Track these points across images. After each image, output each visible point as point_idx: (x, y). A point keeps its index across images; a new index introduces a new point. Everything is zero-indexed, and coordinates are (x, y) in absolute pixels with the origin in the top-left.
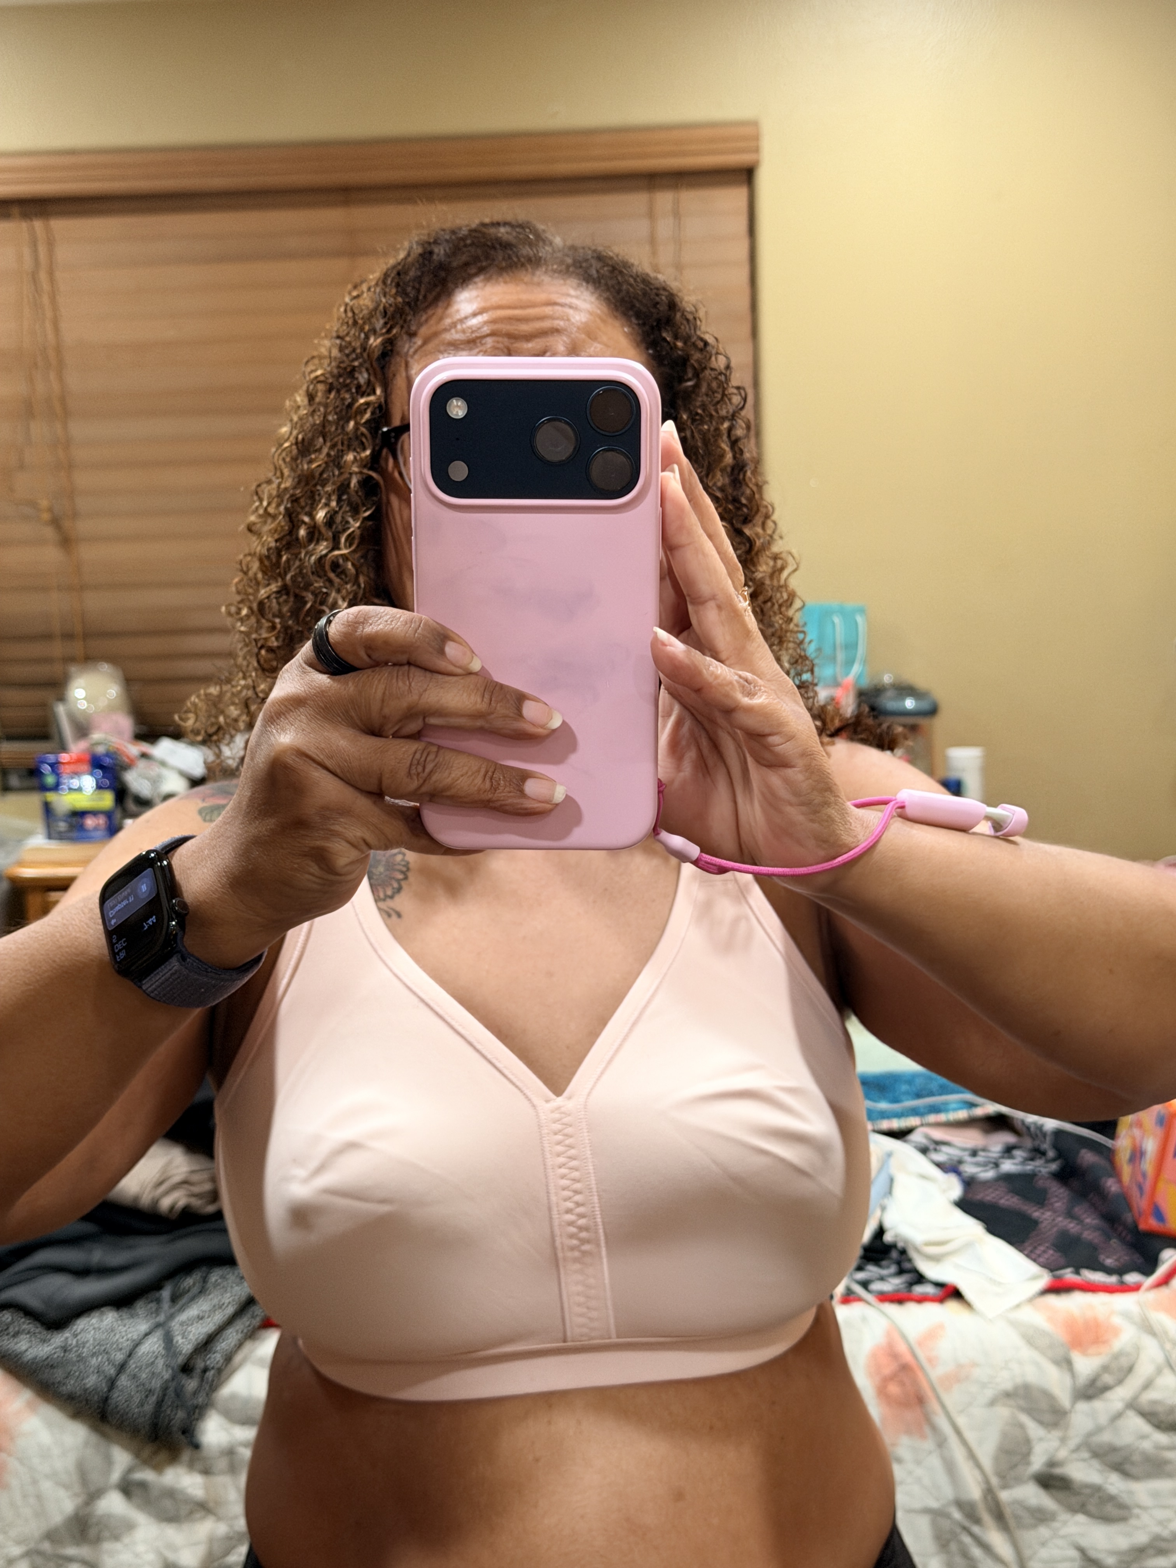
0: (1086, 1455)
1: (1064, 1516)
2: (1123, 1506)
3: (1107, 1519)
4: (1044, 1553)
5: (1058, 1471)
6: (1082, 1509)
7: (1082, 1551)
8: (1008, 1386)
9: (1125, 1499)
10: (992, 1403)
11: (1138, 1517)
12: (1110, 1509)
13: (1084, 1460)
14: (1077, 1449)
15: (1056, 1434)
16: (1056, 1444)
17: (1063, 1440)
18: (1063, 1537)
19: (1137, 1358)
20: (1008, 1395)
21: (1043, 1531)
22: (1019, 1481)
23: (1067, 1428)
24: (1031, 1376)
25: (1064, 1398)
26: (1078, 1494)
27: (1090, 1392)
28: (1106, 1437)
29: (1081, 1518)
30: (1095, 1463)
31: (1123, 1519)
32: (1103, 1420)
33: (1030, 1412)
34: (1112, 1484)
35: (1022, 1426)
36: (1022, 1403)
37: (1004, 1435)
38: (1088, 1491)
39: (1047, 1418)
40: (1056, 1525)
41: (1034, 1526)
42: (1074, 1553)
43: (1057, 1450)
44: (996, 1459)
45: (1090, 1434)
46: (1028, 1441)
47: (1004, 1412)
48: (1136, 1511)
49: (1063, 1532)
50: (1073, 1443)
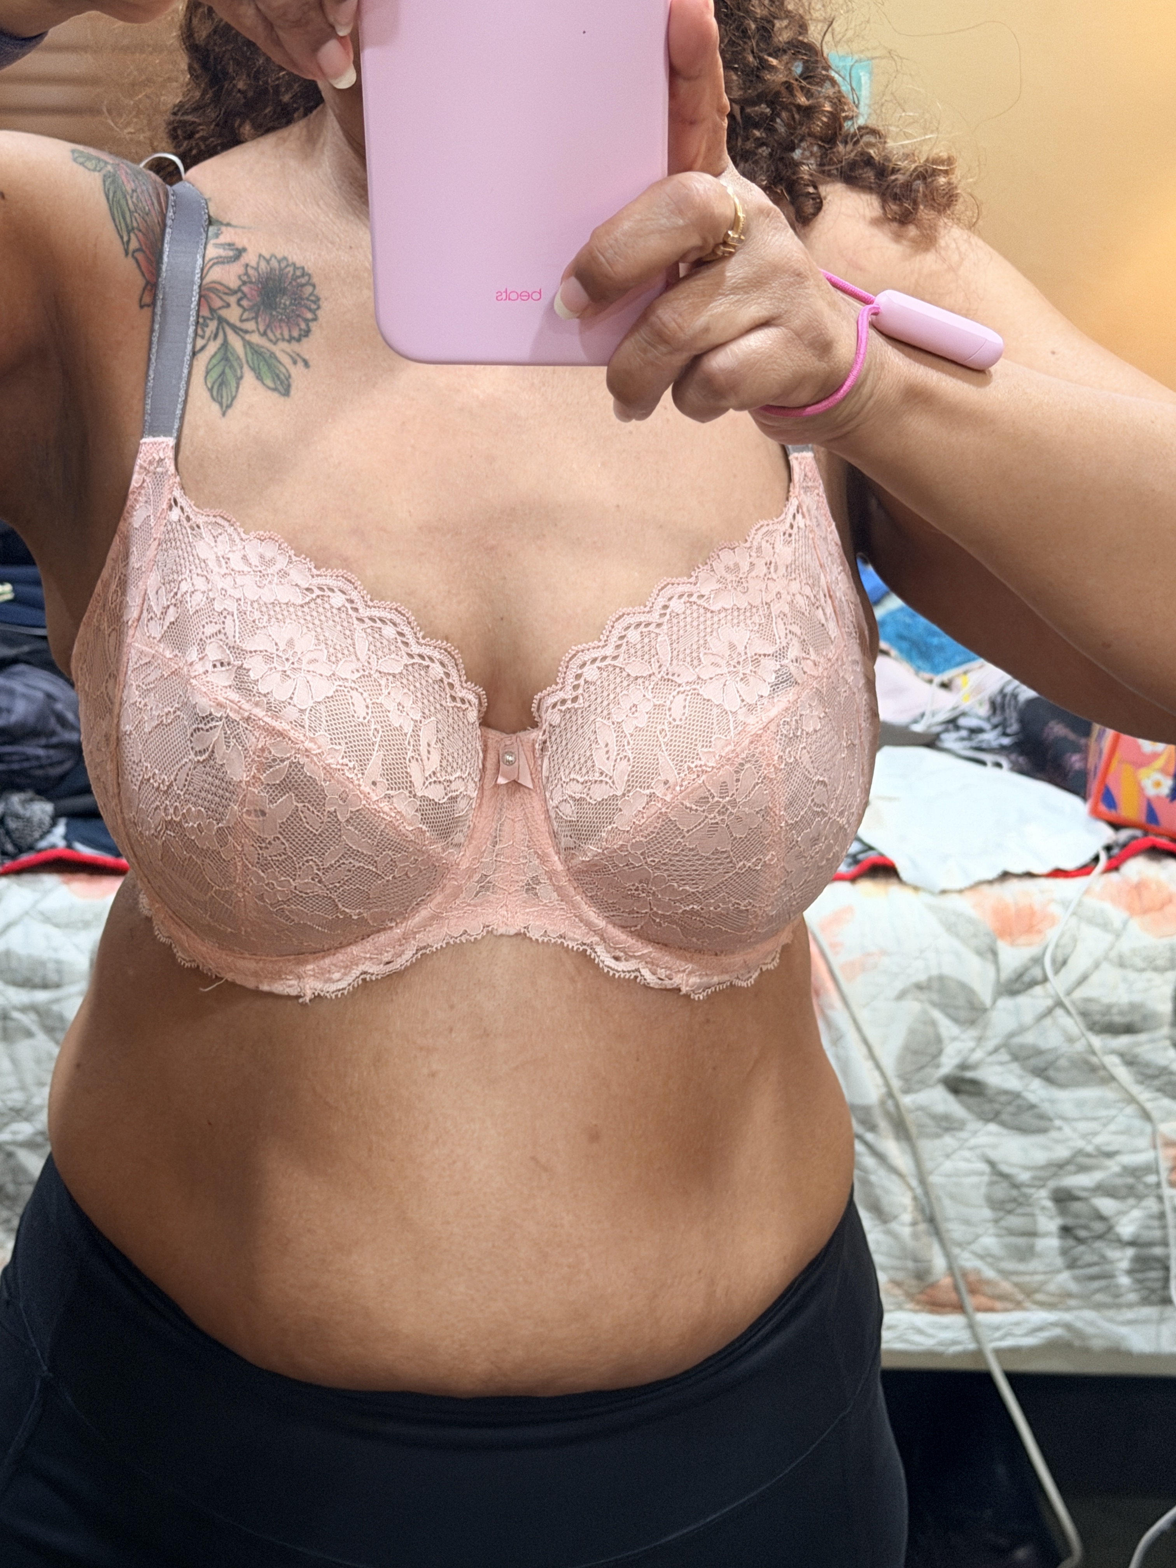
0: (1004, 1056)
1: (974, 1125)
2: (1042, 1117)
3: (1023, 1130)
4: (948, 1166)
5: (969, 1074)
6: (995, 1117)
7: (992, 1164)
8: (922, 978)
9: (1046, 1107)
10: (901, 996)
11: (1060, 1129)
12: (1027, 1119)
13: (1002, 1064)
14: (996, 1050)
15: (973, 1033)
16: (971, 1044)
17: (980, 1040)
18: (971, 1149)
19: (1072, 952)
20: (919, 987)
21: (948, 1140)
22: (924, 1084)
23: (985, 1027)
24: (950, 968)
25: (985, 992)
26: (991, 1101)
27: (1017, 986)
28: (1029, 1038)
29: (992, 1127)
30: (1015, 1066)
31: (1043, 1131)
32: (1028, 1018)
33: (944, 1008)
34: (1033, 1092)
35: (934, 1023)
36: (935, 997)
37: (912, 1032)
38: (1003, 1098)
39: (963, 1014)
40: (963, 1135)
41: (938, 1136)
42: (984, 1167)
43: (973, 1050)
44: (901, 1060)
45: (1012, 1035)
46: (939, 1040)
47: (913, 1007)
48: (1058, 1123)
49: (973, 1142)
50: (990, 1045)
